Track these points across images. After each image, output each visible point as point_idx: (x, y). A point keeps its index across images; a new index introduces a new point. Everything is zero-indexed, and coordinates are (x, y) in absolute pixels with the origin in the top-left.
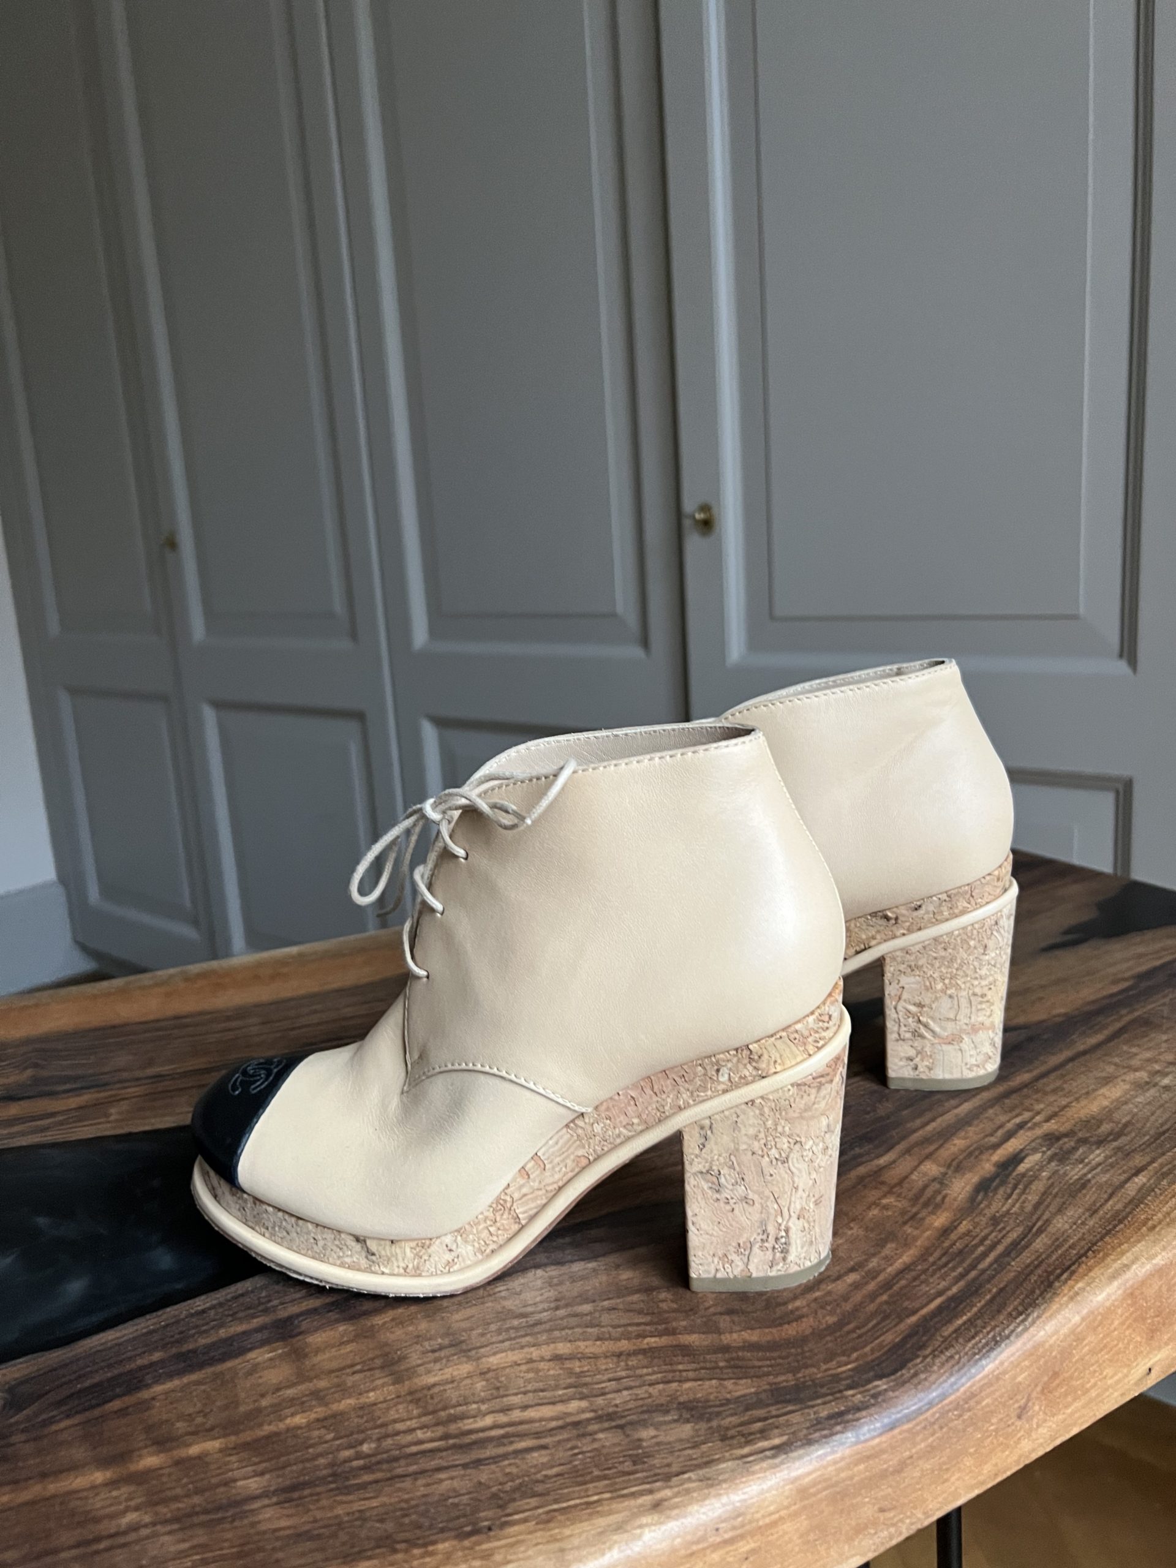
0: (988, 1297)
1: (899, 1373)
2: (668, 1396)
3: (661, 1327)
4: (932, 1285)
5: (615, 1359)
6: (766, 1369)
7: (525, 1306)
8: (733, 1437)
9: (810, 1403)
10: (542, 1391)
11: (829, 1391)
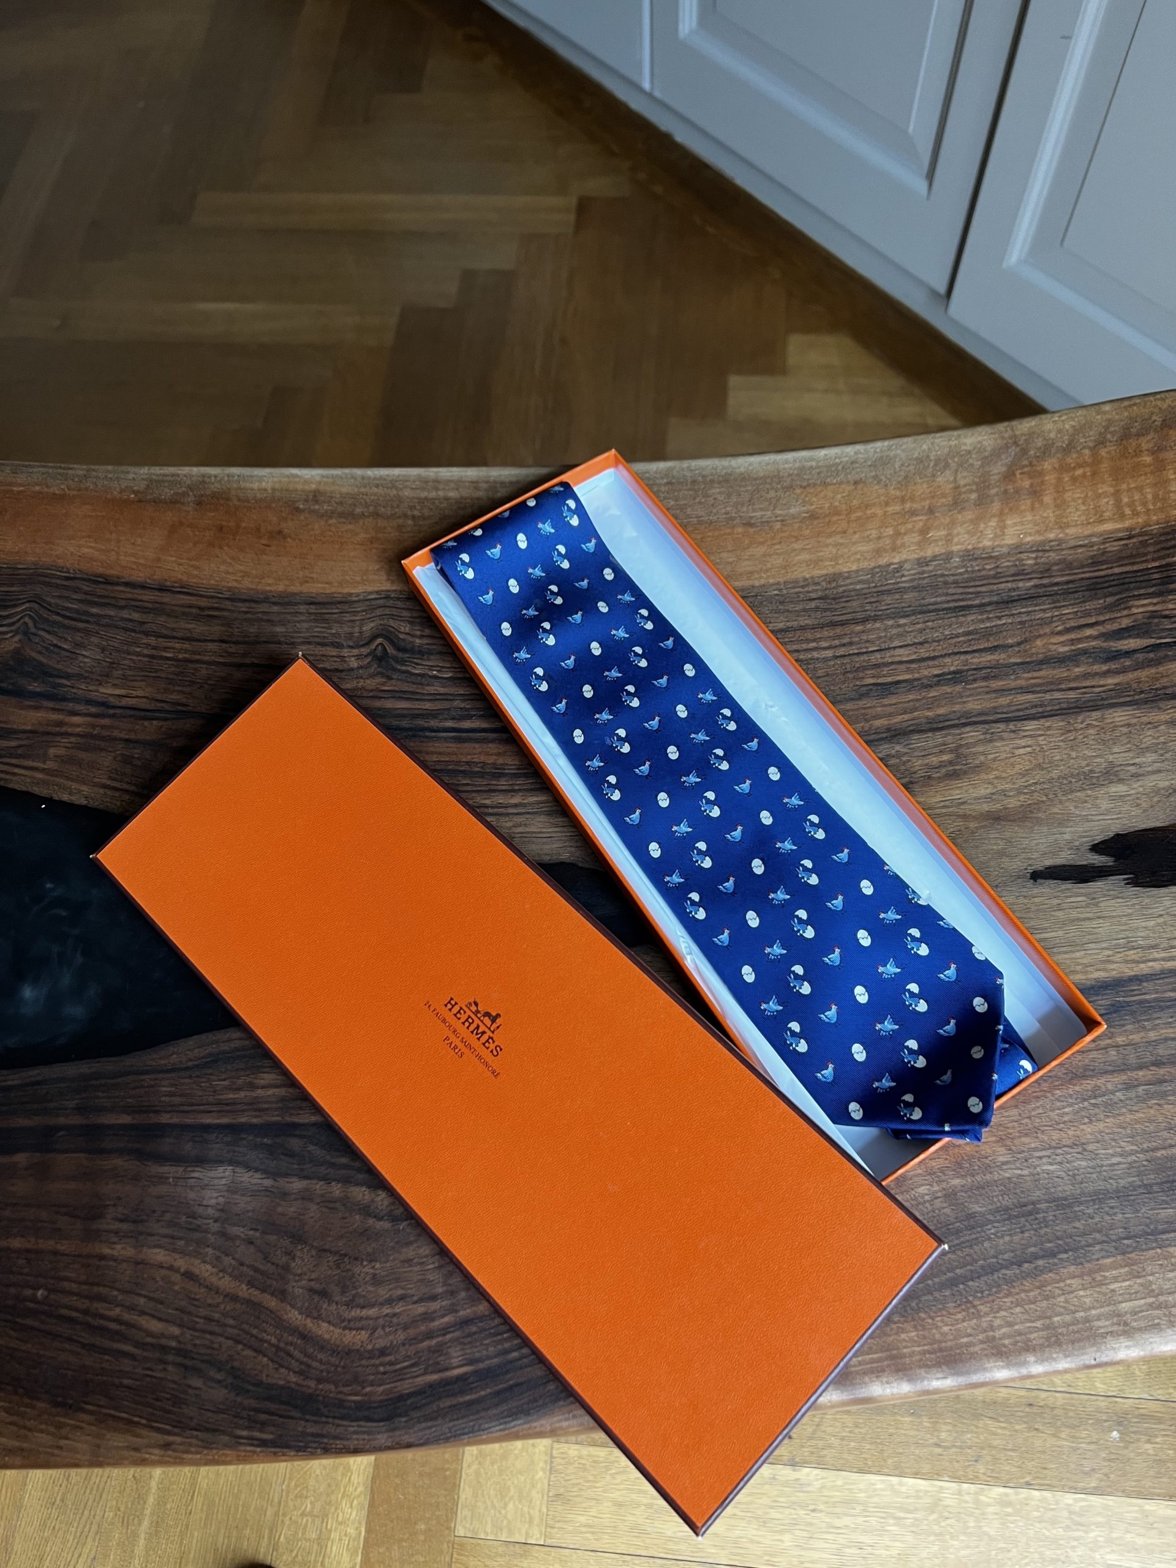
0: (501, 1386)
1: (382, 1424)
2: (230, 1356)
3: (269, 1282)
4: (475, 1350)
5: (222, 1297)
6: (303, 1367)
7: (199, 1205)
8: (242, 1418)
9: (308, 1417)
10: (162, 1303)
11: (326, 1413)
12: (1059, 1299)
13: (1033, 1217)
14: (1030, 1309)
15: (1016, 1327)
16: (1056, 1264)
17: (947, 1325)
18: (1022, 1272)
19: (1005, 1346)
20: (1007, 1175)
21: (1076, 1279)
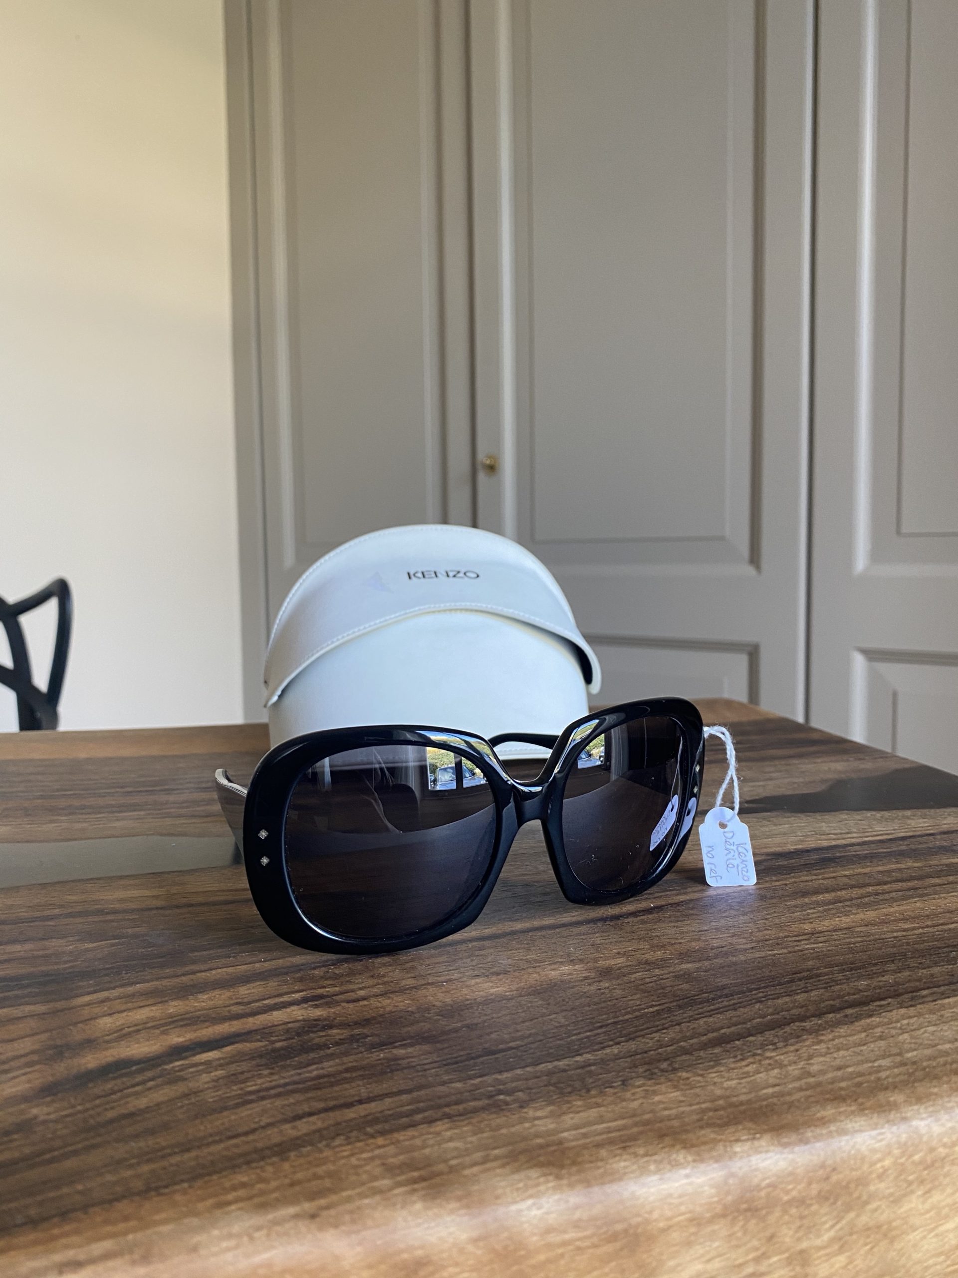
12: (901, 1037)
13: (814, 980)
14: (861, 1051)
15: (850, 1070)
16: (875, 1010)
17: (732, 1079)
18: (826, 1022)
19: (842, 1089)
20: (758, 955)
21: (915, 1019)
